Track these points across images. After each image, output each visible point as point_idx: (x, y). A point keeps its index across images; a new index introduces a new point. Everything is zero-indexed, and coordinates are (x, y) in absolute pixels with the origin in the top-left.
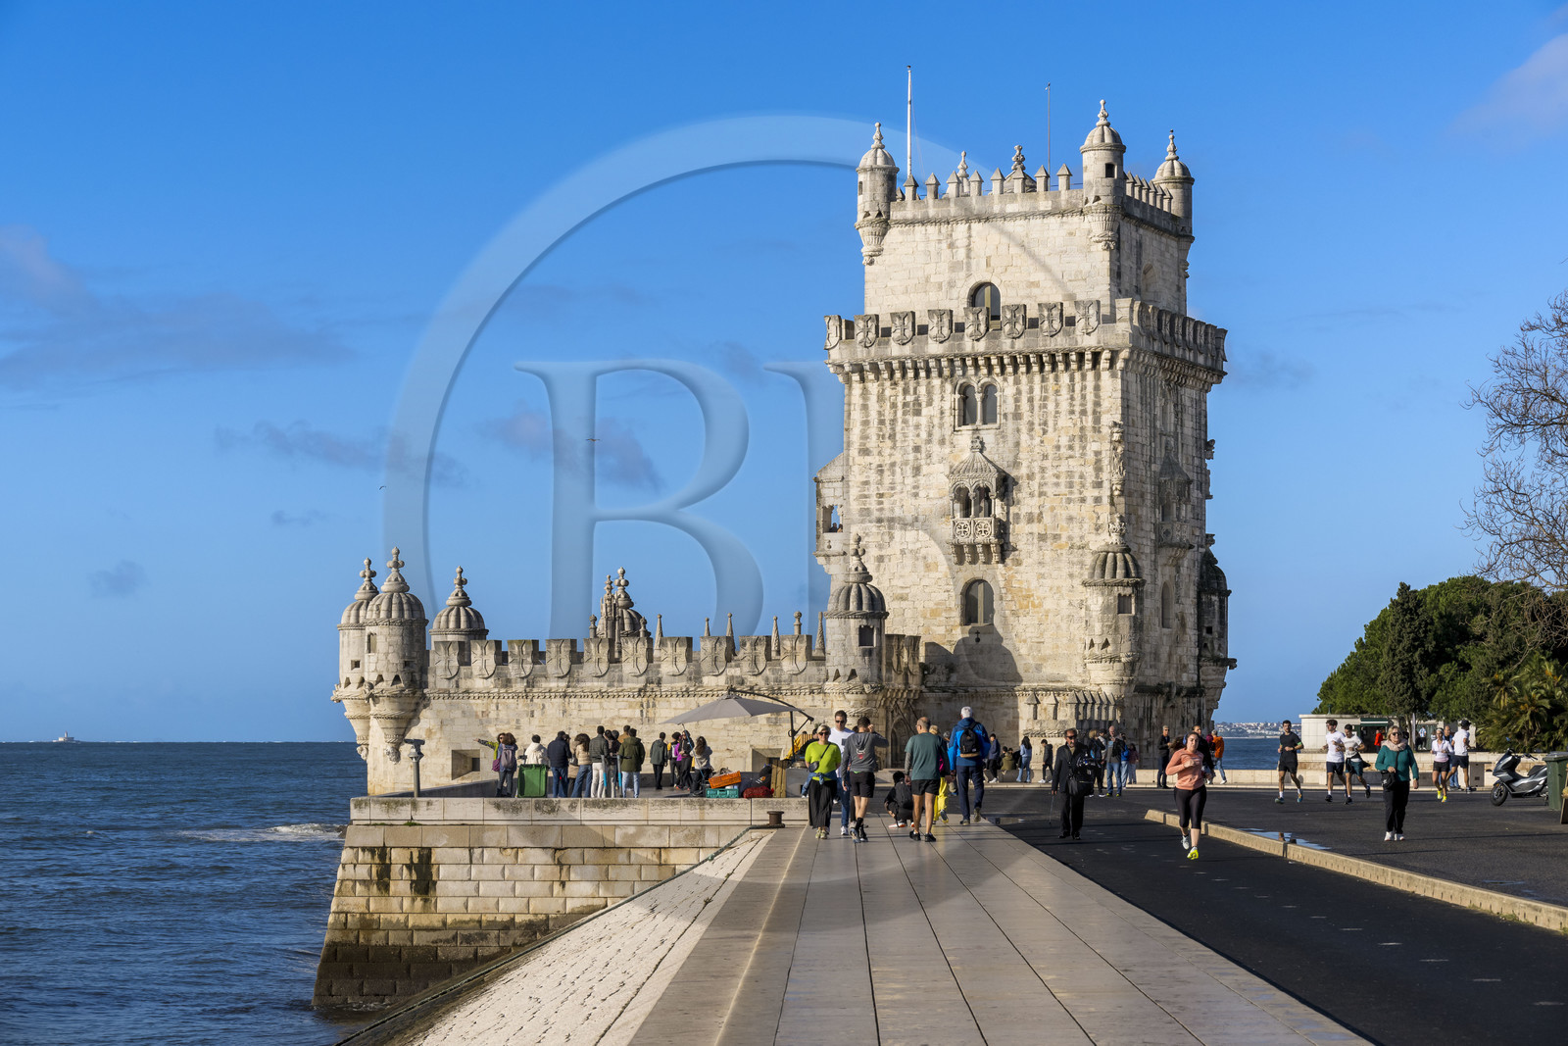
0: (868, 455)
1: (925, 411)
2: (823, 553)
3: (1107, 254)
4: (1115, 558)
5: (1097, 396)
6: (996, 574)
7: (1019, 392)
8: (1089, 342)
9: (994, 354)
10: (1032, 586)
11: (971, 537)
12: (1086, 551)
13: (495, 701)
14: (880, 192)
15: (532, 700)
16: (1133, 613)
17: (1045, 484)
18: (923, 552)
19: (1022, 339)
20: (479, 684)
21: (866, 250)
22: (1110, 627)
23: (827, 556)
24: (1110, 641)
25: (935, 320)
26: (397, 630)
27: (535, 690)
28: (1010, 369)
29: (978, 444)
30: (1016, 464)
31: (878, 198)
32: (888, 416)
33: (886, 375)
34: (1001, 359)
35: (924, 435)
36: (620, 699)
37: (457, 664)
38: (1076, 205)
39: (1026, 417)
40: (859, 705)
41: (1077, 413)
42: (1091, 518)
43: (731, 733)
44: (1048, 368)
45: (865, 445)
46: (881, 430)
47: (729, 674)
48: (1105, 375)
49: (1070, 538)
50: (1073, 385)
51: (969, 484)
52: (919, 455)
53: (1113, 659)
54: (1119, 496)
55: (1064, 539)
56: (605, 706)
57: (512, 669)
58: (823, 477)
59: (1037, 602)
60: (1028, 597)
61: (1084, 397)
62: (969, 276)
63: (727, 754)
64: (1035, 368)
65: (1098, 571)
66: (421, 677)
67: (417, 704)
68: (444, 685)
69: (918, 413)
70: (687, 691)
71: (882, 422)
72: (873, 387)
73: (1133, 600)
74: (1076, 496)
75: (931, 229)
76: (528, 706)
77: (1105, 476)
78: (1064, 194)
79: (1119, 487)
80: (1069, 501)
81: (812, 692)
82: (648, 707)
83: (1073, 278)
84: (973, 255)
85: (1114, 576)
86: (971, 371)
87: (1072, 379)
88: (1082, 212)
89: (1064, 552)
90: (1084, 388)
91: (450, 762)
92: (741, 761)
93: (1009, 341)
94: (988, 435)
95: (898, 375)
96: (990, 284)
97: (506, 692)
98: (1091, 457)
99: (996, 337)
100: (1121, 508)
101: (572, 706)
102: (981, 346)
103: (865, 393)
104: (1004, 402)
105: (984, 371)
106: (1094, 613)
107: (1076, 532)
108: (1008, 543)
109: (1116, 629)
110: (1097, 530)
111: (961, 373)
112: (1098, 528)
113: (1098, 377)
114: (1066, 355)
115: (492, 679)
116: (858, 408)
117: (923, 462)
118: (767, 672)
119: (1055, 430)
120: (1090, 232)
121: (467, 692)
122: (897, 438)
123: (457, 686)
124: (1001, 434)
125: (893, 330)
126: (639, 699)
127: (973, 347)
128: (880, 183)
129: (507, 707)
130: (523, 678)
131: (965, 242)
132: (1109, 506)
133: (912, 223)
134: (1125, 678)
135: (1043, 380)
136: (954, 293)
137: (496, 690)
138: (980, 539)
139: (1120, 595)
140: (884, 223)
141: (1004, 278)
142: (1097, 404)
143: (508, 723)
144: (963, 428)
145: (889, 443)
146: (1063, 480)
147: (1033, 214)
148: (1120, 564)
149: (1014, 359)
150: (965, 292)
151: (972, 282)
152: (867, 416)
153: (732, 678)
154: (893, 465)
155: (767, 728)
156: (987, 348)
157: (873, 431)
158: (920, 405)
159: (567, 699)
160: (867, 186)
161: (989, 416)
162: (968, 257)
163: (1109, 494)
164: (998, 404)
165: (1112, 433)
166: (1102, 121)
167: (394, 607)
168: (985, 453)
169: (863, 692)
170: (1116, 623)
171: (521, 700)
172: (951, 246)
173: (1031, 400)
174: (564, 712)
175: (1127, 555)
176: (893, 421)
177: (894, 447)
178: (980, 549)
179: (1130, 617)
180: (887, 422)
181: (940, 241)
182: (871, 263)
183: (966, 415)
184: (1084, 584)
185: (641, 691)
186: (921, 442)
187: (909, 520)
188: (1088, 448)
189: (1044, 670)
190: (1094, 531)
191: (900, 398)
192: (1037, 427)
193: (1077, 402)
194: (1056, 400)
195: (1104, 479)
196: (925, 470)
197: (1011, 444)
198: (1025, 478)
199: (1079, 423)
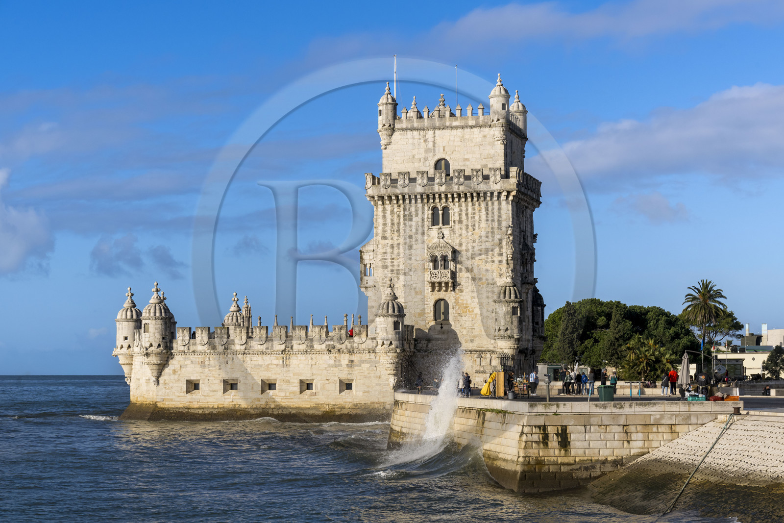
0: (386, 239)
1: (414, 219)
2: (364, 286)
3: (503, 146)
4: (510, 289)
5: (500, 213)
6: (450, 297)
7: (461, 210)
8: (496, 188)
9: (450, 192)
10: (469, 302)
11: (439, 279)
12: (495, 286)
13: (208, 356)
14: (390, 115)
15: (227, 356)
16: (519, 315)
17: (475, 254)
18: (414, 286)
19: (463, 186)
20: (200, 348)
21: (383, 142)
22: (509, 321)
23: (366, 288)
24: (509, 328)
25: (420, 176)
26: (160, 322)
27: (229, 351)
28: (457, 200)
29: (441, 235)
30: (461, 245)
31: (389, 118)
32: (396, 221)
33: (395, 202)
34: (453, 195)
35: (414, 230)
36: (272, 355)
37: (188, 338)
38: (487, 123)
39: (465, 222)
40: (394, 358)
41: (490, 221)
42: (497, 270)
43: (328, 372)
44: (475, 199)
45: (384, 234)
46: (392, 228)
47: (327, 343)
48: (504, 203)
49: (487, 279)
50: (488, 208)
51: (438, 254)
52: (411, 240)
53: (511, 337)
54: (511, 260)
55: (484, 280)
56: (264, 359)
57: (217, 341)
58: (364, 250)
59: (471, 310)
60: (467, 307)
61: (493, 213)
62: (434, 155)
63: (327, 382)
64: (469, 199)
65: (502, 295)
66: (170, 344)
67: (168, 357)
68: (182, 348)
69: (411, 220)
70: (306, 351)
71: (393, 224)
72: (388, 208)
73: (519, 309)
74: (490, 260)
75: (416, 133)
76: (225, 358)
77: (504, 250)
78: (481, 118)
79: (511, 256)
80: (486, 262)
81: (369, 352)
82: (286, 359)
83: (486, 157)
84: (436, 145)
85: (510, 298)
86: (437, 200)
87: (487, 205)
88: (490, 126)
89: (484, 286)
90: (493, 209)
91: (185, 386)
92: (334, 385)
93: (457, 186)
94: (446, 231)
95: (401, 202)
96: (445, 159)
97: (214, 352)
98: (497, 241)
99: (450, 184)
100: (512, 266)
101: (248, 359)
102: (443, 189)
103: (384, 210)
104: (454, 215)
105: (444, 200)
106: (501, 315)
107: (490, 277)
108: (456, 282)
109: (512, 323)
111: (432, 201)
112: (501, 275)
113: (500, 204)
114: (485, 194)
115: (206, 346)
116: (381, 217)
117: (413, 243)
118: (347, 343)
119: (479, 228)
120: (494, 135)
121: (194, 352)
122: (401, 232)
123: (189, 349)
124: (453, 231)
125: (399, 180)
126: (282, 355)
127: (439, 189)
128: (390, 111)
129: (214, 359)
130: (222, 345)
131: (433, 139)
132: (506, 265)
133: (406, 129)
134: (516, 346)
135: (473, 205)
136: (427, 163)
137: (209, 351)
138: (444, 280)
139: (513, 306)
140: (392, 130)
141: (452, 157)
142: (500, 216)
143: (215, 367)
144: (433, 227)
145: (396, 234)
146: (483, 252)
147: (466, 127)
148: (512, 292)
149: (459, 195)
150: (433, 163)
151: (436, 158)
152: (386, 221)
153: (329, 345)
154: (399, 244)
155: (347, 369)
156: (446, 189)
157: (388, 228)
158: (412, 216)
159: (245, 355)
160: (384, 112)
161: (446, 222)
162: (434, 146)
163: (506, 259)
164: (450, 216)
165: (507, 230)
166: (499, 83)
167: (158, 311)
168: (444, 239)
169: (396, 352)
170: (512, 320)
171: (221, 356)
172: (425, 141)
173: (467, 214)
174: (244, 361)
175: (515, 288)
176: (399, 224)
177: (399, 236)
178: (443, 285)
179: (517, 317)
180: (396, 224)
181: (420, 139)
182: (386, 148)
183: (434, 222)
184: (495, 301)
185: (283, 351)
186: (411, 234)
187: (407, 271)
188: (495, 237)
189: (474, 342)
190: (499, 277)
191: (402, 213)
192: (470, 227)
193: (490, 215)
194: (479, 215)
195: (503, 252)
196: (414, 247)
197: (457, 235)
198: (464, 251)
199: (491, 225)
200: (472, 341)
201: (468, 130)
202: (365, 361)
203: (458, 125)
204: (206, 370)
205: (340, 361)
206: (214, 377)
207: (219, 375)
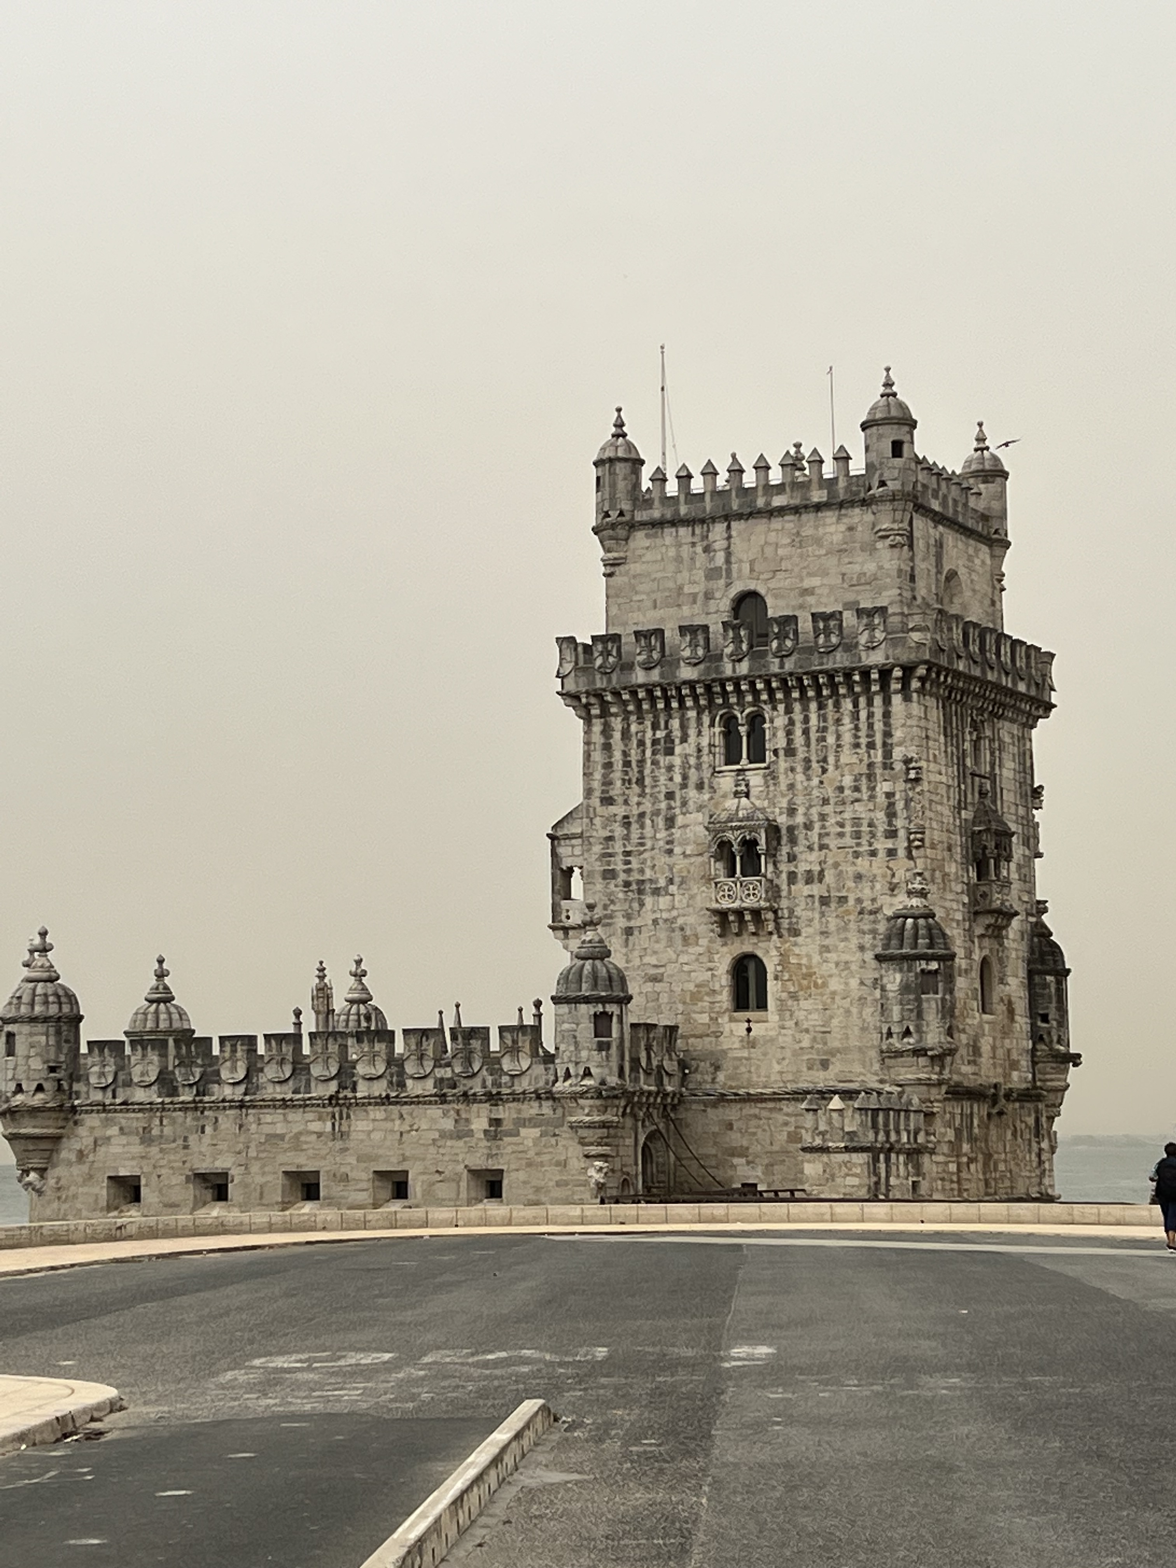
1: (678, 750)
2: (560, 926)
3: (895, 551)
4: (915, 924)
5: (887, 724)
6: (768, 948)
7: (792, 722)
8: (875, 658)
9: (760, 677)
10: (814, 962)
11: (738, 902)
12: (880, 916)
13: (158, 1114)
14: (622, 487)
15: (202, 1112)
16: (939, 993)
17: (828, 834)
18: (680, 921)
19: (793, 658)
20: (140, 1093)
22: (911, 1010)
23: (565, 929)
24: (912, 1028)
25: (688, 638)
26: (41, 1028)
27: (207, 1099)
28: (780, 695)
29: (743, 787)
30: (791, 811)
31: (619, 495)
32: (634, 757)
33: (630, 708)
34: (768, 684)
35: (678, 779)
36: (308, 1109)
37: (114, 1069)
38: (859, 492)
39: (801, 754)
40: (595, 1112)
41: (863, 747)
42: (884, 876)
44: (826, 692)
45: (608, 792)
46: (626, 773)
47: (439, 1076)
48: (897, 699)
49: (859, 901)
50: (858, 712)
51: (733, 836)
52: (672, 803)
53: (917, 1053)
55: (851, 902)
56: (288, 1119)
57: (180, 1074)
58: (559, 833)
59: (820, 981)
60: (809, 975)
61: (871, 726)
62: (728, 585)
63: (438, 1177)
64: (811, 693)
65: (894, 942)
66: (71, 1084)
67: (66, 1120)
68: (98, 1095)
69: (670, 752)
70: (388, 1098)
71: (627, 764)
72: (617, 723)
73: (938, 978)
74: (865, 848)
75: (684, 530)
76: (198, 1119)
77: (900, 823)
78: (842, 481)
79: (918, 836)
80: (857, 855)
81: (539, 1097)
82: (341, 1118)
83: (854, 582)
84: (733, 559)
85: (914, 947)
86: (733, 699)
87: (856, 705)
88: (867, 500)
89: (852, 917)
90: (870, 715)
91: (105, 1192)
92: (454, 1183)
93: (777, 661)
94: (755, 776)
95: (645, 706)
96: (755, 593)
97: (172, 1103)
98: (881, 799)
99: (761, 657)
100: (922, 863)
101: (251, 1118)
102: (744, 668)
103: (606, 730)
104: (774, 735)
105: (749, 698)
106: (891, 995)
107: (867, 893)
108: (782, 909)
109: (918, 1015)
110: (892, 890)
111: (720, 701)
112: (893, 888)
113: (887, 702)
114: (848, 675)
115: (155, 1088)
116: (597, 748)
117: (677, 811)
119: (837, 767)
120: (874, 526)
121: (125, 1103)
122: (646, 783)
123: (114, 1097)
124: (771, 775)
125: (638, 652)
126: (330, 1109)
127: (734, 671)
128: (621, 477)
129: (173, 1121)
131: (724, 544)
132: (906, 860)
133: (660, 522)
134: (933, 1077)
135: (821, 707)
136: (712, 605)
137: (161, 1100)
138: (750, 903)
139: (922, 970)
140: (626, 524)
141: (772, 585)
142: (888, 734)
143: (175, 1141)
144: (726, 768)
145: (636, 789)
146: (848, 829)
148: (921, 932)
149: (784, 682)
150: (726, 603)
151: (734, 592)
152: (610, 757)
154: (642, 815)
155: (485, 1143)
156: (750, 670)
157: (617, 776)
158: (673, 742)
159: (244, 1110)
160: (606, 481)
161: (757, 756)
162: (728, 561)
163: (906, 844)
164: (767, 738)
165: (909, 770)
167: (40, 1001)
168: (750, 798)
170: (918, 1006)
171: (189, 1113)
174: (241, 1126)
175: (930, 921)
176: (641, 762)
177: (642, 795)
178: (748, 917)
179: (935, 999)
180: (634, 764)
183: (728, 752)
184: (878, 959)
185: (334, 1099)
186: (674, 787)
187: (662, 883)
188: (878, 789)
189: (831, 1067)
190: (889, 892)
191: (649, 734)
192: (814, 765)
193: (863, 733)
194: (837, 731)
195: (899, 826)
196: (680, 820)
197: (783, 787)
198: (801, 828)
199: (865, 758)
200: (825, 1065)
201: (808, 518)
202: (530, 1120)
203: (785, 503)
204: (154, 1150)
205: (467, 1120)
206: (172, 1168)
207: (184, 1162)
